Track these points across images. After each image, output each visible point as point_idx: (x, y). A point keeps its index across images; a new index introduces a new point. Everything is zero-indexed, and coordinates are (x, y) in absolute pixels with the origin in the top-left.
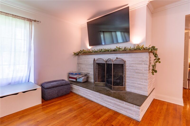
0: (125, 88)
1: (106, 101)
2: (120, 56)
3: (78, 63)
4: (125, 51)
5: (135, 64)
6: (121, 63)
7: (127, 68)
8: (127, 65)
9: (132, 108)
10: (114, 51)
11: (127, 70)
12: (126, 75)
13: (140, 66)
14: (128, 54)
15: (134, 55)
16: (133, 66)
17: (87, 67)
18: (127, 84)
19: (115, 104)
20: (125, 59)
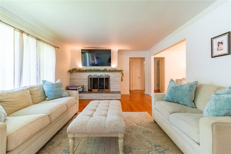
0: (110, 90)
1: (105, 96)
2: (107, 74)
3: (70, 79)
4: (110, 71)
5: (115, 77)
6: (107, 77)
7: (110, 79)
8: (110, 78)
9: (117, 95)
10: (103, 71)
11: (111, 81)
12: (111, 83)
13: (117, 78)
14: (111, 73)
15: (114, 73)
16: (113, 79)
17: (81, 81)
18: (111, 87)
19: (110, 96)
20: (110, 75)
